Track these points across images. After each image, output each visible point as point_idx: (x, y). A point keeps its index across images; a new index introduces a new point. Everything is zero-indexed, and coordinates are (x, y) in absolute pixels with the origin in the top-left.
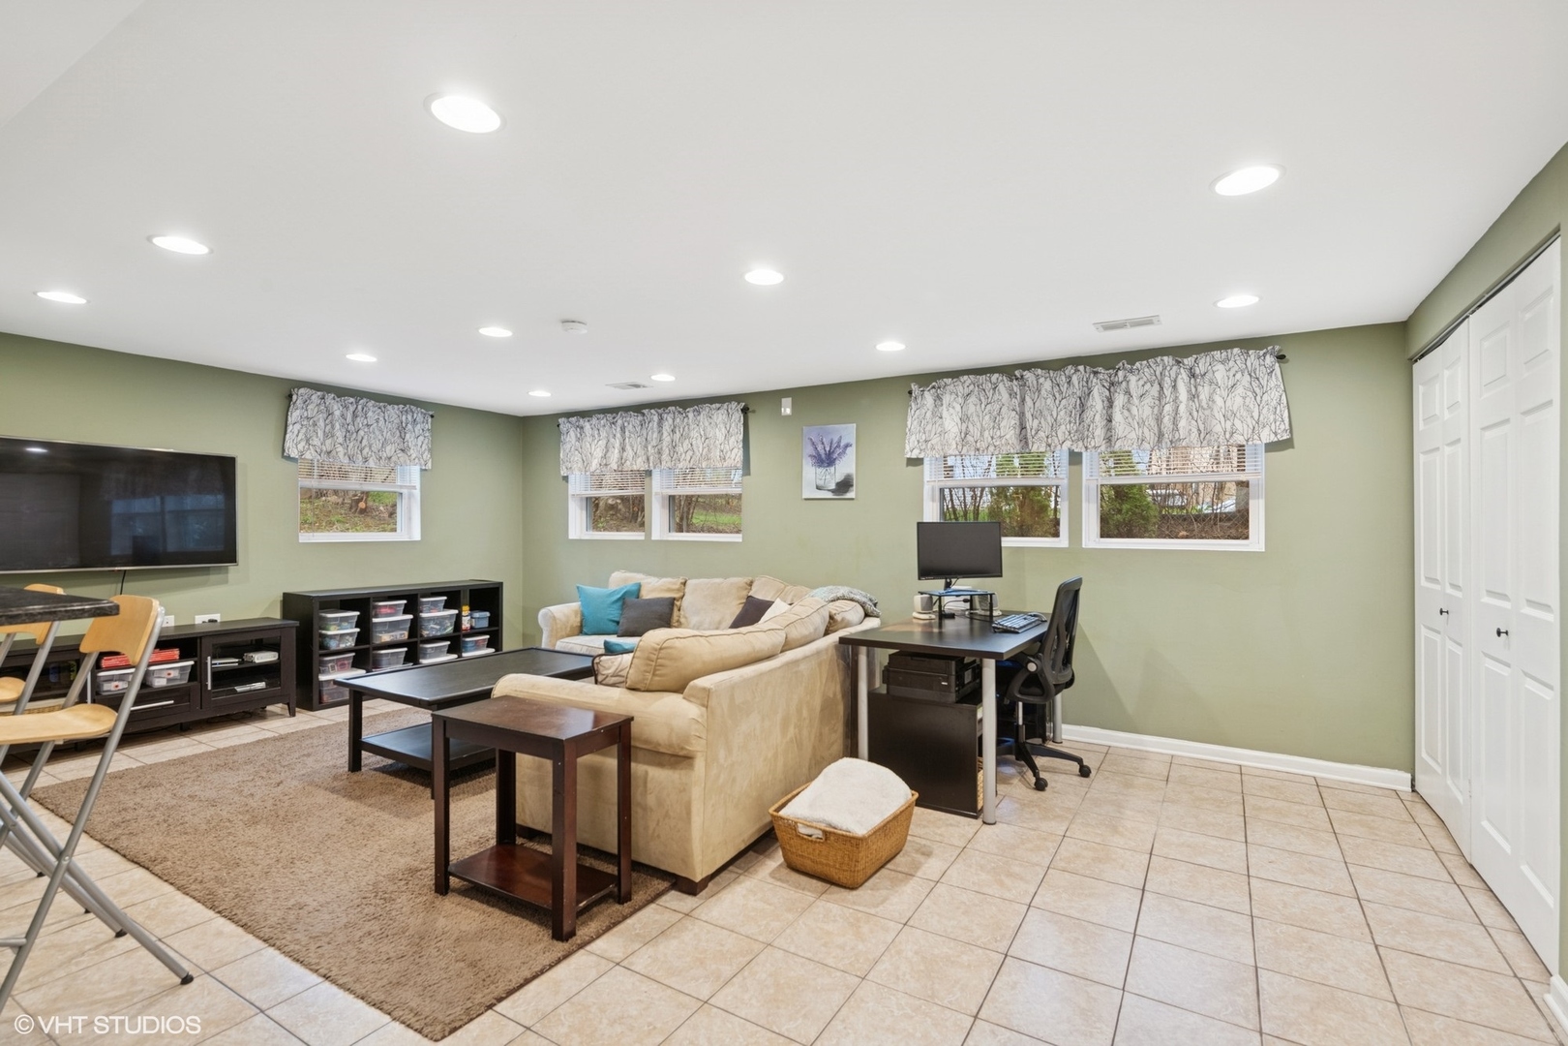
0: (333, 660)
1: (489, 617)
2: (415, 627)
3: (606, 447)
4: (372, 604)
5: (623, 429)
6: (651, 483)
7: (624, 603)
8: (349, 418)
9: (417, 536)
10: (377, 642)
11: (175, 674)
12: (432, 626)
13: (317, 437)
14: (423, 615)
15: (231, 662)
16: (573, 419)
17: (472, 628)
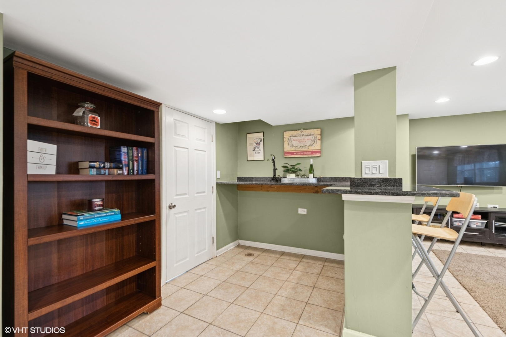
11: (479, 224)
15: (503, 224)
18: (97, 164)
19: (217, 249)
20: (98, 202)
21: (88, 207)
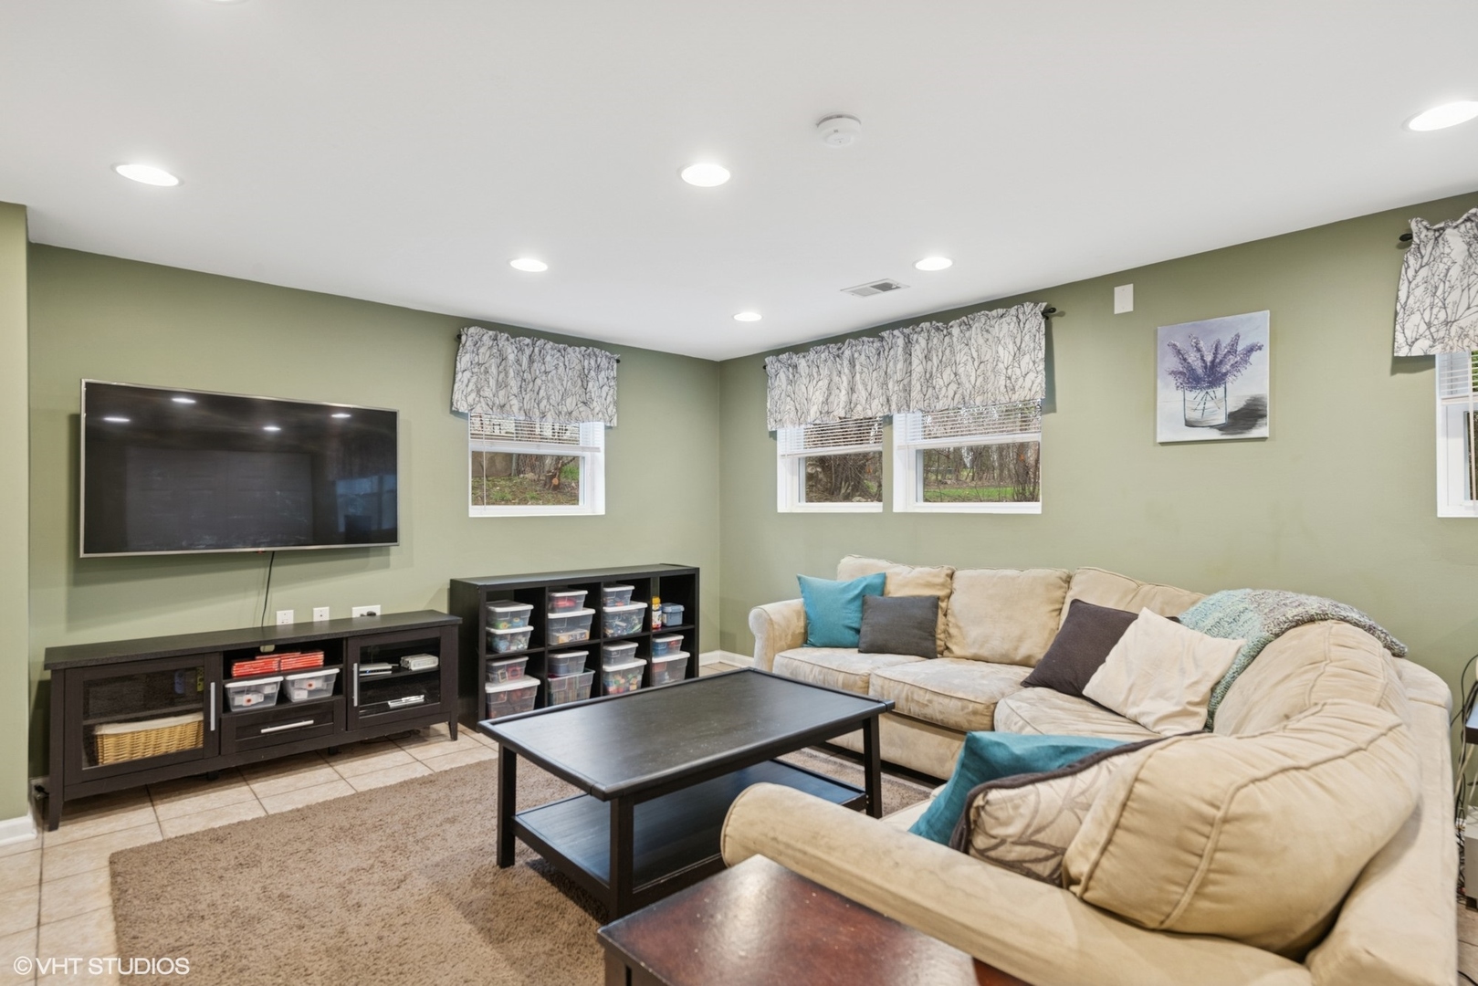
0: (503, 666)
1: (683, 612)
2: (597, 624)
3: (828, 389)
4: (547, 594)
5: (852, 363)
6: (892, 433)
7: (864, 603)
8: (525, 364)
9: (601, 510)
10: (554, 644)
11: (317, 685)
12: (618, 623)
13: (489, 387)
14: (608, 609)
15: (384, 669)
16: (784, 357)
17: (663, 625)
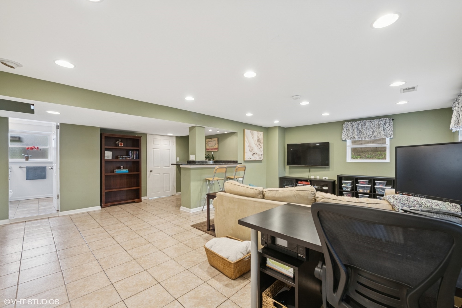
0: (346, 193)
8: (360, 127)
9: (389, 161)
12: (380, 190)
14: (376, 186)
18: (122, 156)
19: (176, 192)
20: (122, 167)
21: (119, 168)
